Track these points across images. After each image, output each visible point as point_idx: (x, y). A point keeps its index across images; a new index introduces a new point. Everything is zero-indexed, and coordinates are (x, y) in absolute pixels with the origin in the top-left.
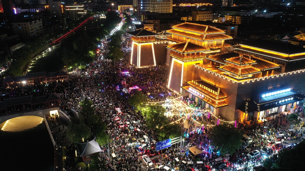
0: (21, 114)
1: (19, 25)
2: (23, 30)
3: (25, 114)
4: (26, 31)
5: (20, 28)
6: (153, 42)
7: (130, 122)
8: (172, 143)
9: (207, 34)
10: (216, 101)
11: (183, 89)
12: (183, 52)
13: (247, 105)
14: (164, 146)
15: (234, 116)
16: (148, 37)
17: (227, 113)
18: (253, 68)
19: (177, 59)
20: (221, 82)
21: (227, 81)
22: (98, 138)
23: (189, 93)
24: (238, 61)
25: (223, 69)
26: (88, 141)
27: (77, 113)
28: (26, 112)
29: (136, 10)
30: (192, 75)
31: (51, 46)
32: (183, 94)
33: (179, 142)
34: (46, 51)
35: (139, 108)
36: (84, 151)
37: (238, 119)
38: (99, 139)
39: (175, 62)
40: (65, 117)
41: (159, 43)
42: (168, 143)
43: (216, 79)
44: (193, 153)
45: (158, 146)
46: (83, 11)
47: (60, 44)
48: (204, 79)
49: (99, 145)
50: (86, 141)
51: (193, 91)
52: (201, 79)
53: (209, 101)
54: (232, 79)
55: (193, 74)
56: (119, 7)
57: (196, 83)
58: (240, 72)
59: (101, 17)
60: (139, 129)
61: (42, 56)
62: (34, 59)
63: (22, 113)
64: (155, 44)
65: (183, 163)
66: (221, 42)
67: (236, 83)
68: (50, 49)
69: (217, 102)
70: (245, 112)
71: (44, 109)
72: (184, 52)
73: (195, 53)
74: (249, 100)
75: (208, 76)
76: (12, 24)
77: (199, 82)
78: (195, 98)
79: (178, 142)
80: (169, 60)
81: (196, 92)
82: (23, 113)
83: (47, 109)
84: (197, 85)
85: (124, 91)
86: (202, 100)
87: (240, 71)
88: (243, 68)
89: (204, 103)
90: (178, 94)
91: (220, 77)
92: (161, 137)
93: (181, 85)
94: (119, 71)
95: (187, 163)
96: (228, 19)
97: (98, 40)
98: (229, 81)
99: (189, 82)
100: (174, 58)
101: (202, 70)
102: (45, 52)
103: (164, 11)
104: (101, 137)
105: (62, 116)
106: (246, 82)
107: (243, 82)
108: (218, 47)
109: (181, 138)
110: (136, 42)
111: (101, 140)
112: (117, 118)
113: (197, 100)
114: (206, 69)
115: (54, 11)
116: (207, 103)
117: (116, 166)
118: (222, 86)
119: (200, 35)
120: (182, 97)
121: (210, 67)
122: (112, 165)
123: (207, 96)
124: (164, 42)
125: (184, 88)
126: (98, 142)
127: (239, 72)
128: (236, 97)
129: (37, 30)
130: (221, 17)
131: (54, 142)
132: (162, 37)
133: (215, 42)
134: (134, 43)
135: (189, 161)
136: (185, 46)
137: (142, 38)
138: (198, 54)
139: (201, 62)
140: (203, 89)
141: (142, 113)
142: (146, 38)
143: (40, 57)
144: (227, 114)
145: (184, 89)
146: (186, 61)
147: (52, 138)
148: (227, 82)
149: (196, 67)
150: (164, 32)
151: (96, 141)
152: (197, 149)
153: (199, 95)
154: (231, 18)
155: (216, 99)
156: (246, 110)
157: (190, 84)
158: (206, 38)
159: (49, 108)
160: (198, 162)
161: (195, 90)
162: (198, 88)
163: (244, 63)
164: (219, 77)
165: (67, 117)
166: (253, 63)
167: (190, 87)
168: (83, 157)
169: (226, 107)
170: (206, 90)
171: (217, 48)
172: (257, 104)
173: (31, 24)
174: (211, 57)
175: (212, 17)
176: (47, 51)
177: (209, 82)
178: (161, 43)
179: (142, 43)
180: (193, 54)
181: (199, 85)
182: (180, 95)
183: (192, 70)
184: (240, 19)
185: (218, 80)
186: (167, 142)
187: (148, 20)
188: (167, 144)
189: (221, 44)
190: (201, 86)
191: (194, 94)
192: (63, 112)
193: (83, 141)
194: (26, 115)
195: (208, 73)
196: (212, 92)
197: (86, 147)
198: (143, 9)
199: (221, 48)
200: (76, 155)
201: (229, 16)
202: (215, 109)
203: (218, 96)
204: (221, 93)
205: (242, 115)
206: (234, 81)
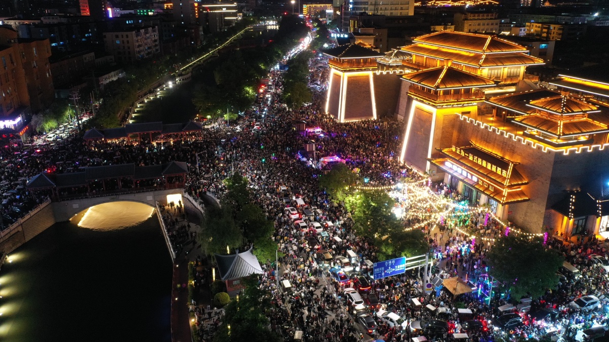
0: (115, 197)
1: (117, 37)
2: (124, 47)
3: (121, 197)
4: (129, 48)
5: (118, 42)
6: (373, 70)
7: (321, 224)
8: (407, 267)
9: (488, 52)
10: (504, 190)
11: (432, 163)
12: (435, 86)
13: (572, 202)
14: (390, 270)
15: (542, 223)
16: (363, 59)
17: (526, 215)
18: (592, 122)
19: (422, 102)
20: (516, 150)
21: (531, 148)
22: (257, 247)
23: (444, 172)
24: (558, 105)
25: (523, 122)
26: (237, 251)
27: (219, 200)
28: (124, 194)
29: (338, 13)
30: (452, 136)
31: (173, 78)
32: (432, 175)
33: (423, 265)
34: (164, 88)
35: (340, 195)
36: (229, 271)
37: (551, 229)
38: (259, 251)
39: (417, 109)
40: (196, 207)
41: (384, 73)
42: (399, 266)
43: (506, 145)
44: (451, 290)
45: (376, 270)
46: (234, 15)
47: (190, 75)
48: (478, 145)
49: (259, 262)
50: (233, 252)
51: (452, 168)
52: (472, 145)
53: (487, 189)
54: (542, 145)
55: (455, 134)
56: (305, 7)
57: (460, 152)
58: (561, 129)
59: (270, 26)
60: (339, 237)
61: (156, 96)
62: (140, 101)
63: (116, 195)
64: (377, 74)
65: (429, 310)
66: (519, 69)
67: (549, 152)
68: (170, 84)
69: (505, 192)
70: (567, 215)
71: (156, 190)
72: (438, 87)
73: (462, 91)
74: (577, 191)
75: (487, 137)
76: (104, 34)
77: (466, 151)
78: (457, 185)
79: (419, 266)
80: (405, 109)
81: (459, 170)
82: (118, 196)
83: (163, 191)
84: (463, 155)
85: (311, 164)
86: (474, 187)
87: (560, 126)
88: (568, 121)
89: (477, 194)
90: (421, 174)
91: (516, 140)
92: (385, 253)
93: (429, 156)
94: (301, 125)
95: (436, 310)
96: (532, 30)
97: (262, 67)
98: (535, 147)
99: (445, 151)
100: (417, 99)
101: (476, 125)
102: (162, 89)
103: (397, 13)
104: (264, 246)
105: (189, 205)
106: (572, 152)
107: (566, 151)
108: (511, 80)
109: (427, 257)
110: (337, 69)
111: (263, 253)
112: (296, 214)
113: (460, 187)
114: (483, 123)
115: (182, 12)
116: (483, 192)
117: (289, 306)
118: (518, 160)
119: (472, 55)
120: (430, 180)
121: (492, 122)
122: (284, 303)
123: (485, 180)
124: (394, 72)
125: (434, 162)
126: (256, 256)
127: (559, 129)
128: (548, 182)
129: (149, 48)
130: (516, 26)
131: (173, 253)
132: (391, 61)
133: (505, 70)
134: (333, 71)
135: (442, 306)
136: (442, 76)
137: (350, 62)
138: (468, 92)
139: (473, 108)
140: (477, 165)
141: (346, 205)
142: (358, 62)
143: (152, 98)
144: (527, 218)
145: (434, 164)
146: (442, 106)
147: (169, 245)
148: (531, 151)
149: (462, 119)
150: (396, 52)
151: (252, 253)
152: (459, 284)
153: (467, 177)
154: (539, 27)
155: (503, 184)
156: (569, 212)
157: (448, 154)
158: (487, 61)
159: (165, 189)
160: (461, 311)
161: (458, 167)
162: (464, 162)
163: (571, 110)
164: (513, 141)
165: (199, 207)
166: (592, 110)
167: (448, 160)
168: (227, 281)
169: (526, 203)
170: (481, 167)
171: (508, 82)
172: (596, 200)
173: (137, 36)
174: (495, 100)
175: (497, 27)
176: (166, 86)
177: (490, 150)
178: (388, 73)
179: (350, 71)
180: (457, 92)
181: (468, 157)
182: (425, 176)
183: (453, 126)
184: (559, 29)
185: (510, 146)
186: (397, 263)
187: (363, 27)
188: (396, 267)
189: (519, 76)
190: (471, 158)
191: (455, 174)
192: (191, 199)
193: (228, 252)
194: (123, 200)
195: (489, 131)
196: (495, 171)
197: (233, 264)
198: (353, 8)
199: (518, 83)
200: (214, 279)
201: (535, 24)
202: (500, 205)
203: (508, 179)
204: (516, 174)
205: (561, 222)
206: (546, 148)
